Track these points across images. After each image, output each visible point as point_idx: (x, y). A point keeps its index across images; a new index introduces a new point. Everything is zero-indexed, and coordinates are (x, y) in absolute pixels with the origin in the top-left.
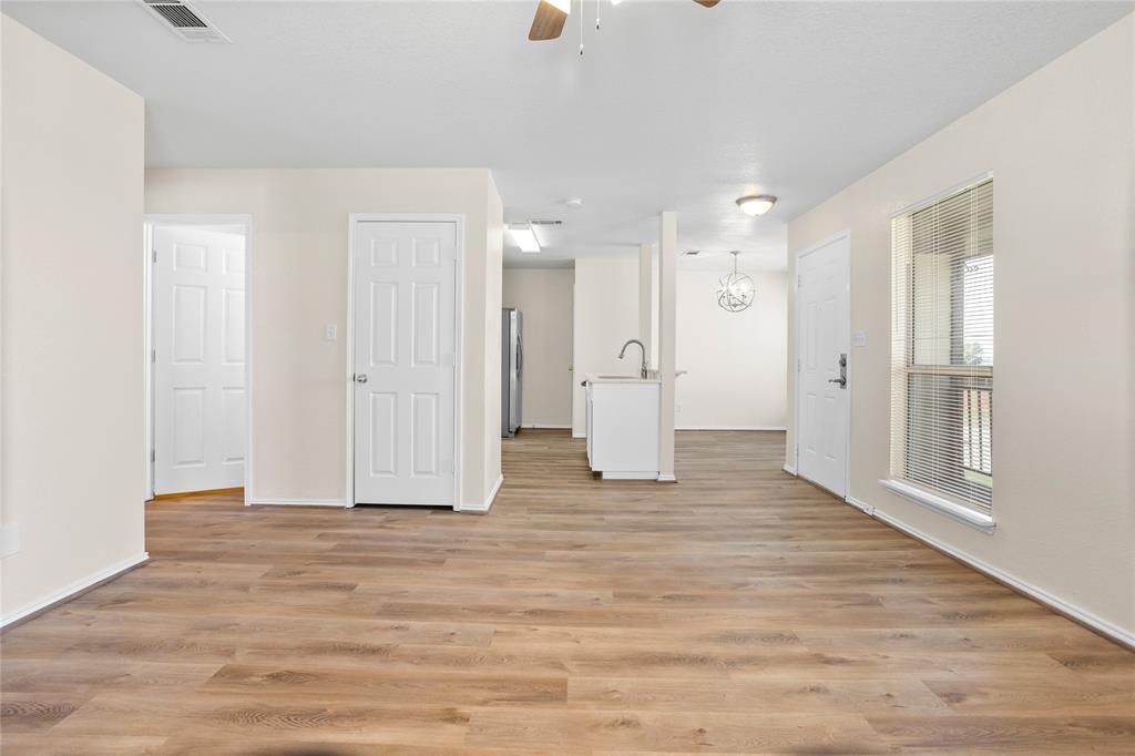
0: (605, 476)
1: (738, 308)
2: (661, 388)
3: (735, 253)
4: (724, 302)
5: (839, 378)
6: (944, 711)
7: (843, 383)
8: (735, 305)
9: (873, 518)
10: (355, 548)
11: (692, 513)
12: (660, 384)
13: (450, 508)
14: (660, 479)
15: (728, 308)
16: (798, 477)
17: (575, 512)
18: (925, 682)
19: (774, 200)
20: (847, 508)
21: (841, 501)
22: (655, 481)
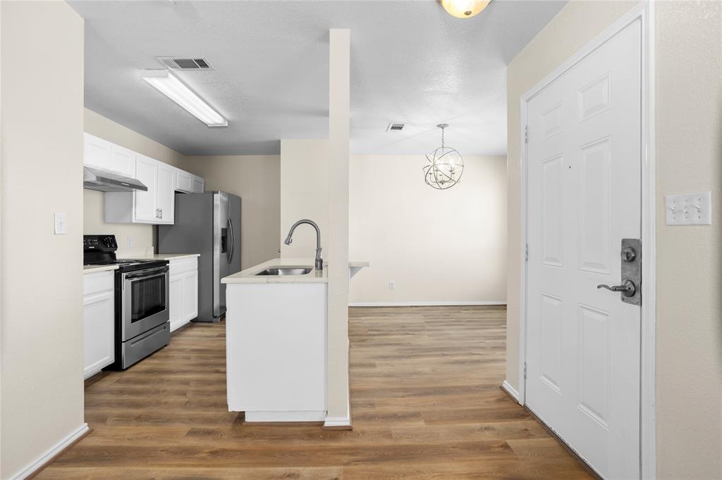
1: (446, 185)
3: (442, 126)
4: (431, 179)
5: (619, 282)
7: (631, 292)
8: (442, 182)
12: (327, 283)
14: (326, 423)
15: (436, 186)
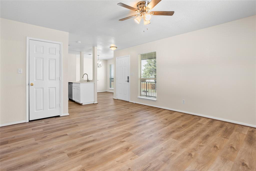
0: (83, 104)
2: (94, 84)
3: (98, 55)
5: (127, 80)
6: (167, 121)
7: (128, 81)
8: (98, 66)
9: (135, 103)
10: (50, 129)
11: (109, 108)
12: (94, 83)
13: (59, 116)
14: (95, 103)
16: (117, 99)
17: (86, 112)
18: (163, 119)
19: (116, 47)
20: (129, 103)
21: (128, 102)
22: (94, 104)
